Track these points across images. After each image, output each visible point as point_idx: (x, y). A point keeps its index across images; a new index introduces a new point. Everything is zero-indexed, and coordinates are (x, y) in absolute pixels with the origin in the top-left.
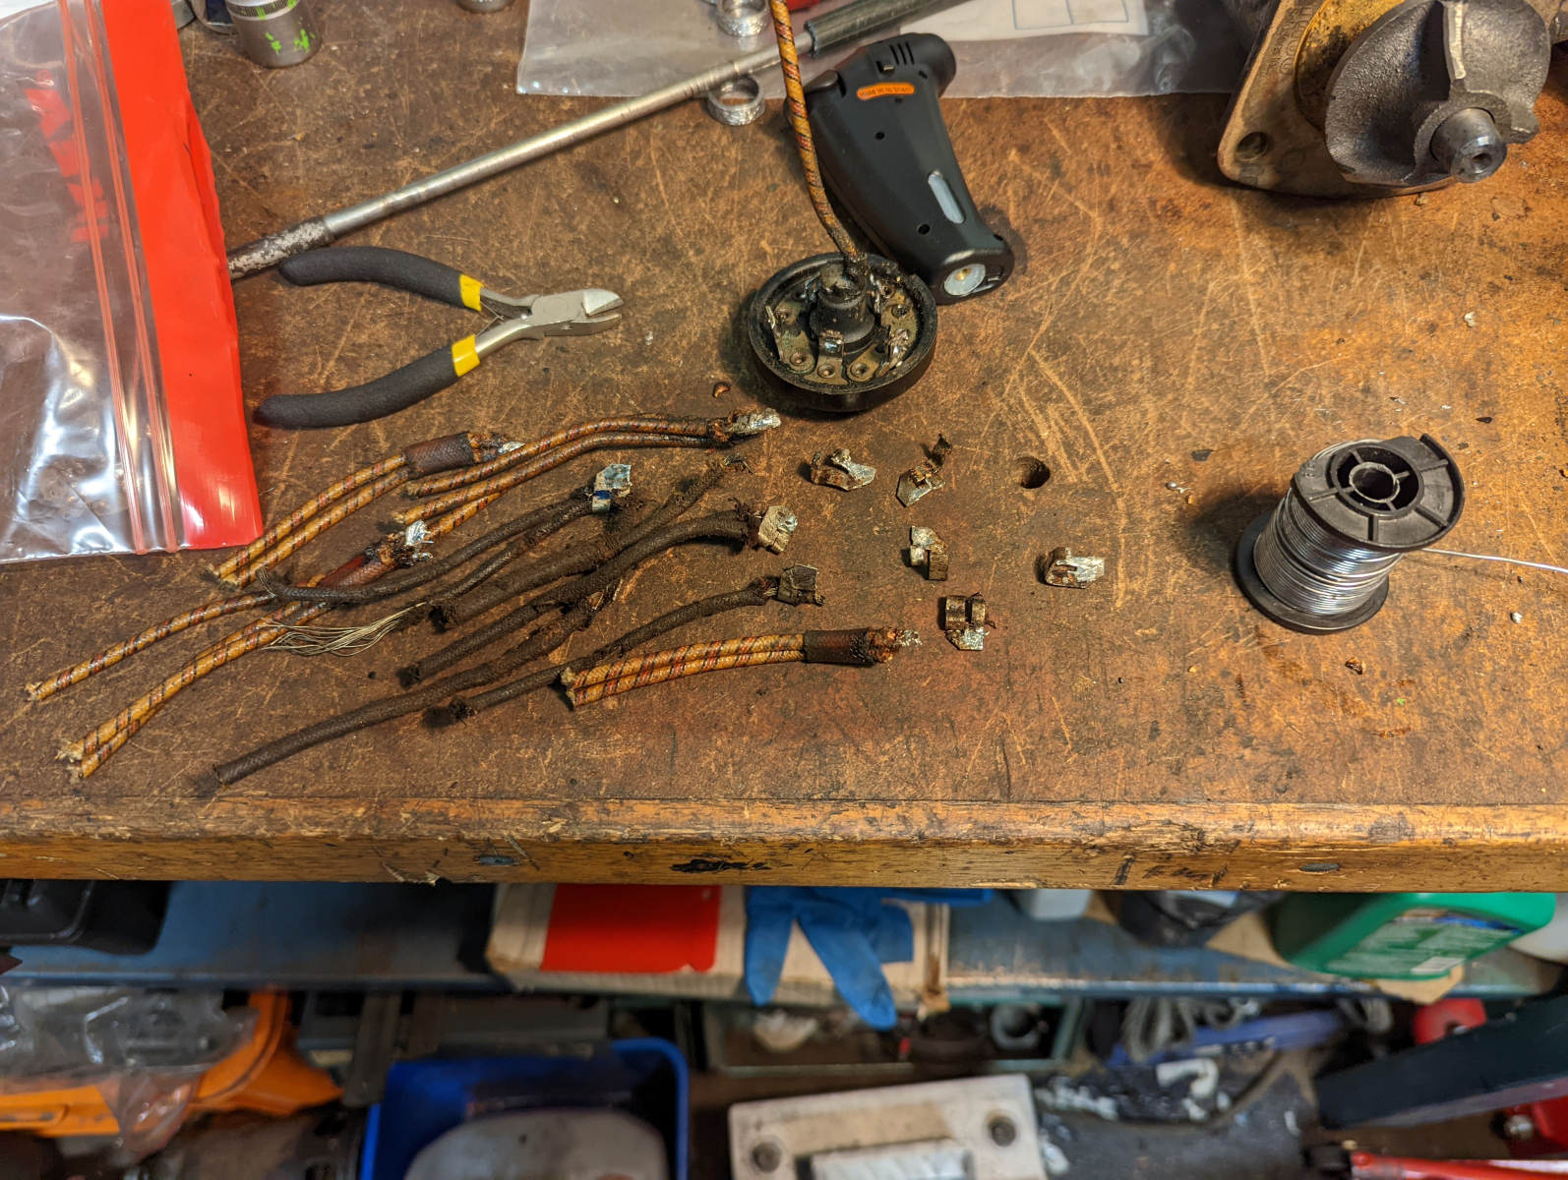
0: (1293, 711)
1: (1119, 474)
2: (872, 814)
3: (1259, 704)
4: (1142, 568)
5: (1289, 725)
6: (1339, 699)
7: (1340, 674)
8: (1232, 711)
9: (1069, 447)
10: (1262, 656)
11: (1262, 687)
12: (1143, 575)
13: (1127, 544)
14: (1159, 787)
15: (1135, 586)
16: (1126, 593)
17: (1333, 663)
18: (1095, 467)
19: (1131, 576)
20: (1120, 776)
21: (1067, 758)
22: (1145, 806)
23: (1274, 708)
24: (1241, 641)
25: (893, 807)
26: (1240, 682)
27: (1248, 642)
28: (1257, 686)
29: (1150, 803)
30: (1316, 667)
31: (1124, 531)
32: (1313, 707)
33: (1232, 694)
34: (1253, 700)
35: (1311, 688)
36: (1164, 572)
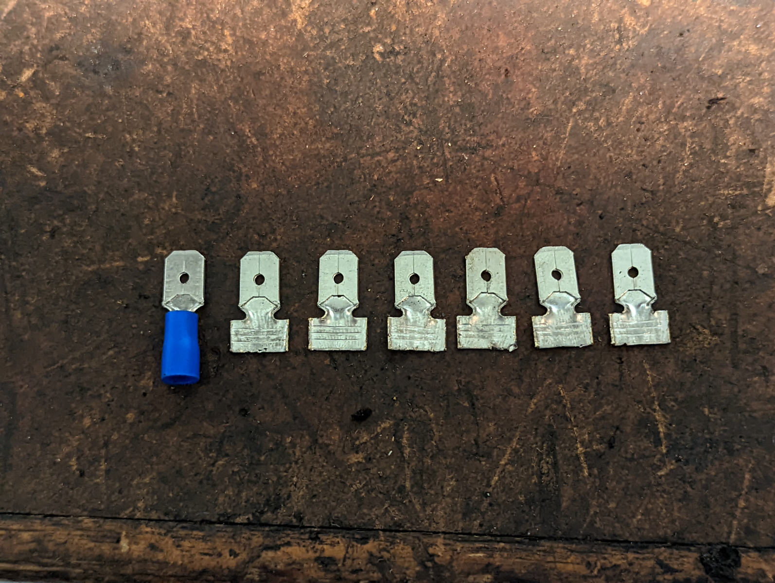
2: (328, 551)
21: (657, 468)
25: (364, 540)
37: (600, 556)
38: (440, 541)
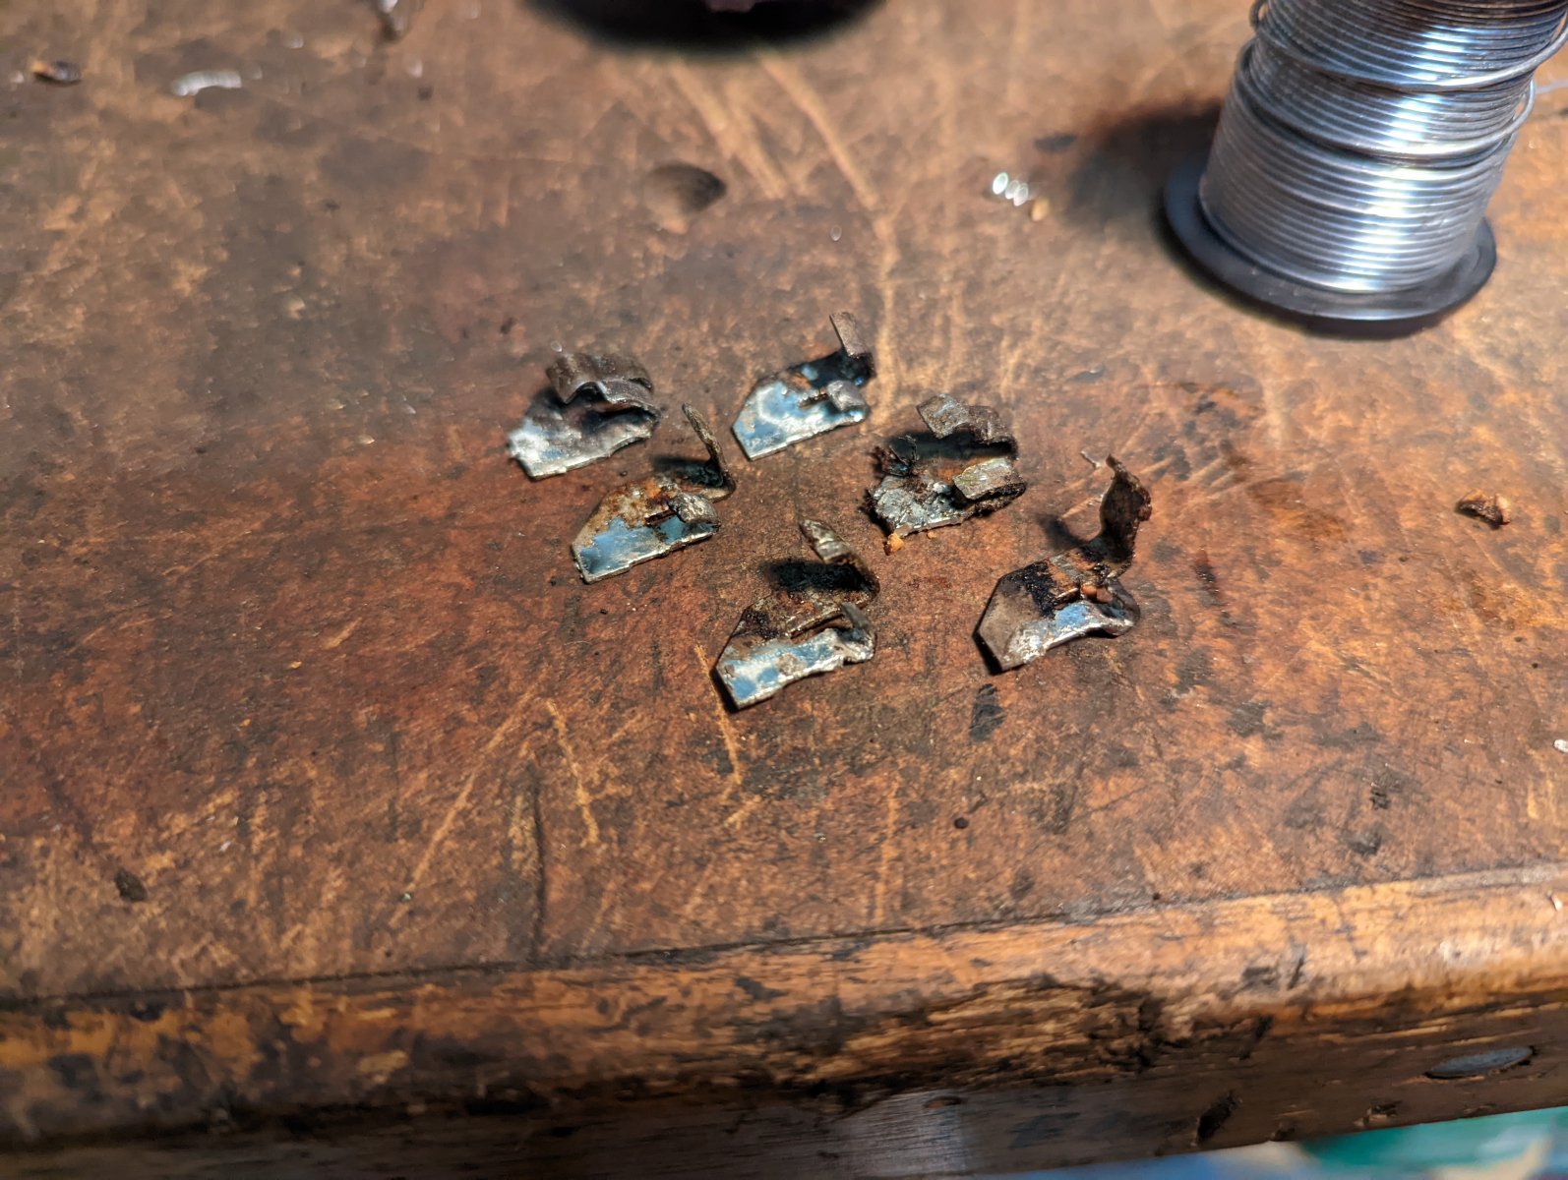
0: (1355, 628)
1: (880, 178)
3: (1264, 620)
4: (936, 342)
5: (1352, 663)
6: (1462, 592)
7: (1449, 532)
8: (1197, 642)
9: (769, 141)
10: (1253, 506)
11: (1263, 576)
12: (941, 354)
13: (900, 297)
14: (1008, 874)
15: (923, 376)
16: (900, 391)
17: (1428, 506)
18: (826, 171)
19: (910, 358)
20: (888, 851)
21: (727, 811)
22: (969, 938)
23: (1305, 626)
24: (1196, 476)
26: (1205, 571)
27: (1212, 476)
28: (1250, 576)
29: (985, 925)
30: (1388, 521)
31: (892, 273)
32: (1403, 614)
33: (1191, 599)
34: (1247, 610)
35: (1388, 567)
36: (989, 345)
37: (624, 986)
38: (304, 996)
